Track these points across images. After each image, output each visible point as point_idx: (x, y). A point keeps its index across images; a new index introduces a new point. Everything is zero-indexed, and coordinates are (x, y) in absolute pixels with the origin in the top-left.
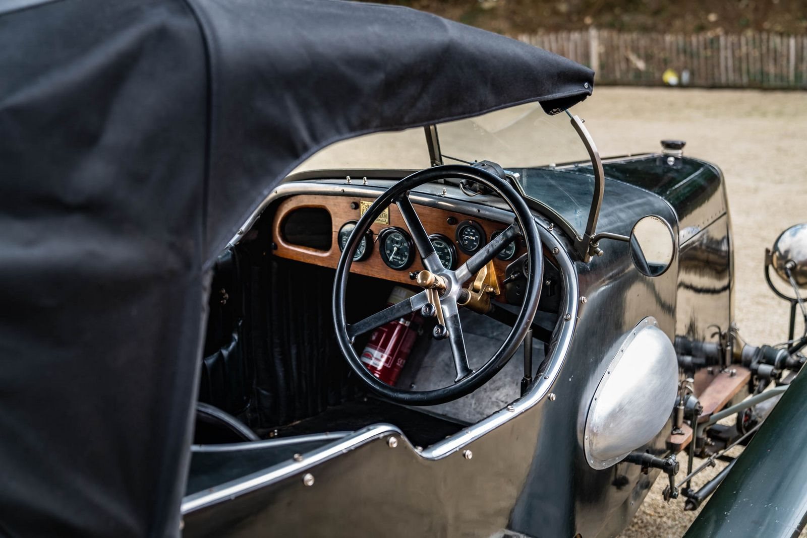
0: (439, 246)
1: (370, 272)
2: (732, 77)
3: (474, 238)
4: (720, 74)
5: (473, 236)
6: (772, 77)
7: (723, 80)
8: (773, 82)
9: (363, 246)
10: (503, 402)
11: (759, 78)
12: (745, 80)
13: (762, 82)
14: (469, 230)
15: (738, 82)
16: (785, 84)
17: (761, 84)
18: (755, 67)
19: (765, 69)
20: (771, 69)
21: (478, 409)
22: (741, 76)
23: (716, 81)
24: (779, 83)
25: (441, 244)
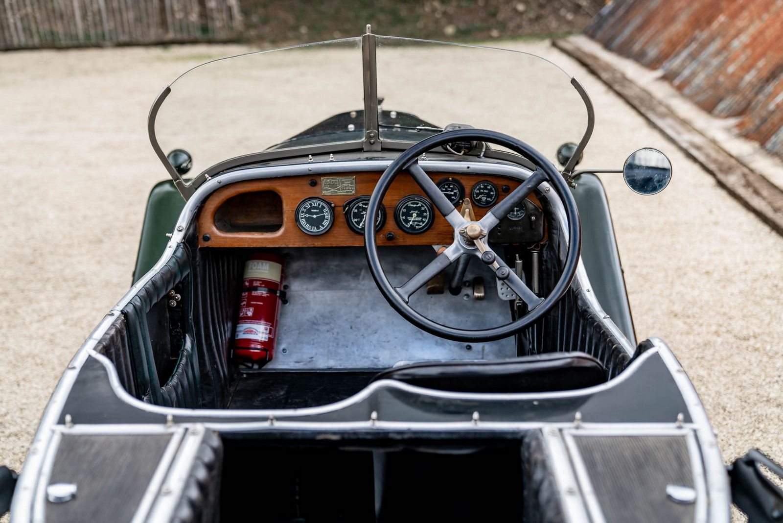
0: (415, 206)
1: (333, 243)
2: (23, 39)
3: (453, 193)
4: (11, 36)
5: (451, 191)
6: (61, 36)
7: (16, 42)
8: (63, 43)
9: (327, 219)
10: (385, 342)
11: (49, 38)
12: (36, 40)
13: (53, 40)
14: (446, 187)
15: (30, 43)
16: (75, 42)
17: (52, 44)
18: (45, 27)
19: (54, 29)
20: (59, 28)
21: (363, 355)
22: (32, 36)
23: (9, 43)
24: (69, 42)
25: (417, 204)
